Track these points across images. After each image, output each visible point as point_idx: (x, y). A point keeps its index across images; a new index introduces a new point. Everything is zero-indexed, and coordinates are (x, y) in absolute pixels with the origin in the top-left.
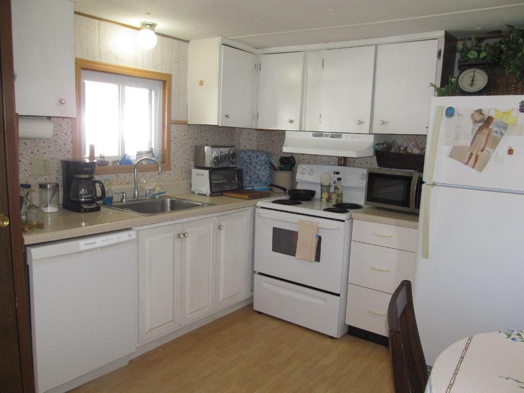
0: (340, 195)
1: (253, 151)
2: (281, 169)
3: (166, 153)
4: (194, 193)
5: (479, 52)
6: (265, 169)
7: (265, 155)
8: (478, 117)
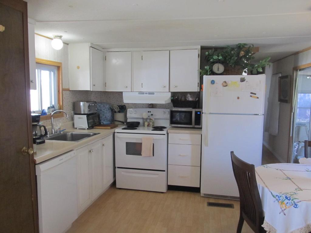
0: (153, 123)
1: (101, 103)
2: (119, 112)
3: (61, 107)
4: (76, 128)
5: (218, 56)
6: (109, 112)
7: (108, 105)
8: (225, 84)
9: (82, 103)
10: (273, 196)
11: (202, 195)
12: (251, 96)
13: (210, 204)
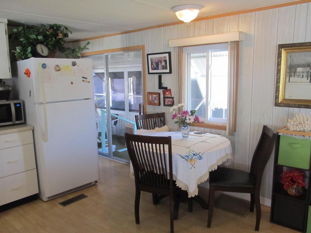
8: (58, 68)
10: (183, 158)
11: (45, 199)
12: (83, 81)
13: (65, 204)
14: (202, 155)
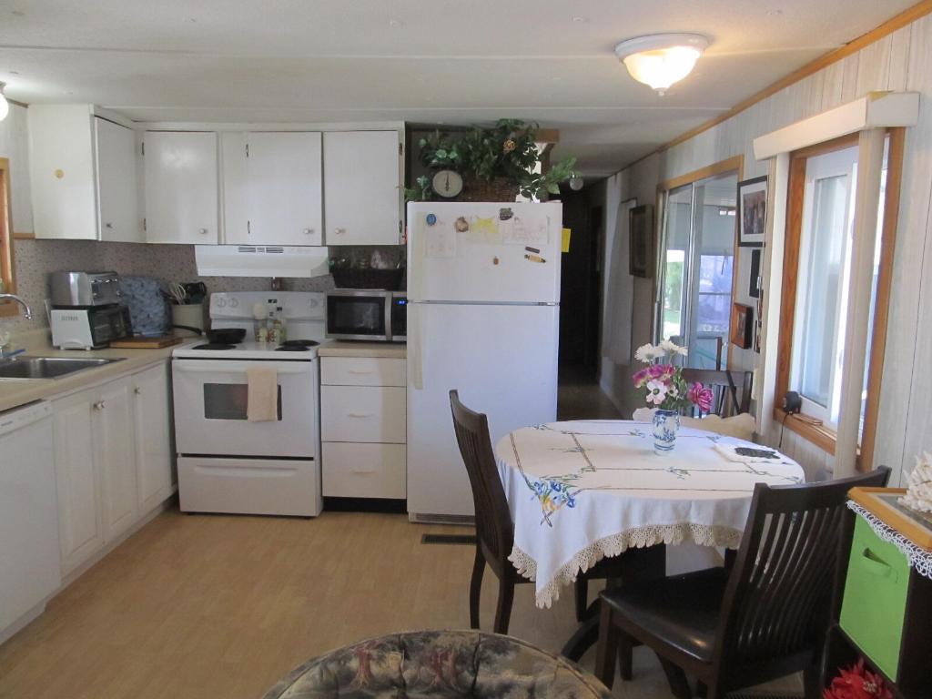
0: (283, 331)
1: (134, 277)
2: (187, 302)
3: (11, 288)
4: (58, 348)
5: (449, 152)
6: (158, 303)
7: (155, 283)
8: (462, 226)
9: (73, 278)
10: (529, 485)
11: (411, 517)
12: (527, 256)
13: (429, 539)
14: (575, 494)
